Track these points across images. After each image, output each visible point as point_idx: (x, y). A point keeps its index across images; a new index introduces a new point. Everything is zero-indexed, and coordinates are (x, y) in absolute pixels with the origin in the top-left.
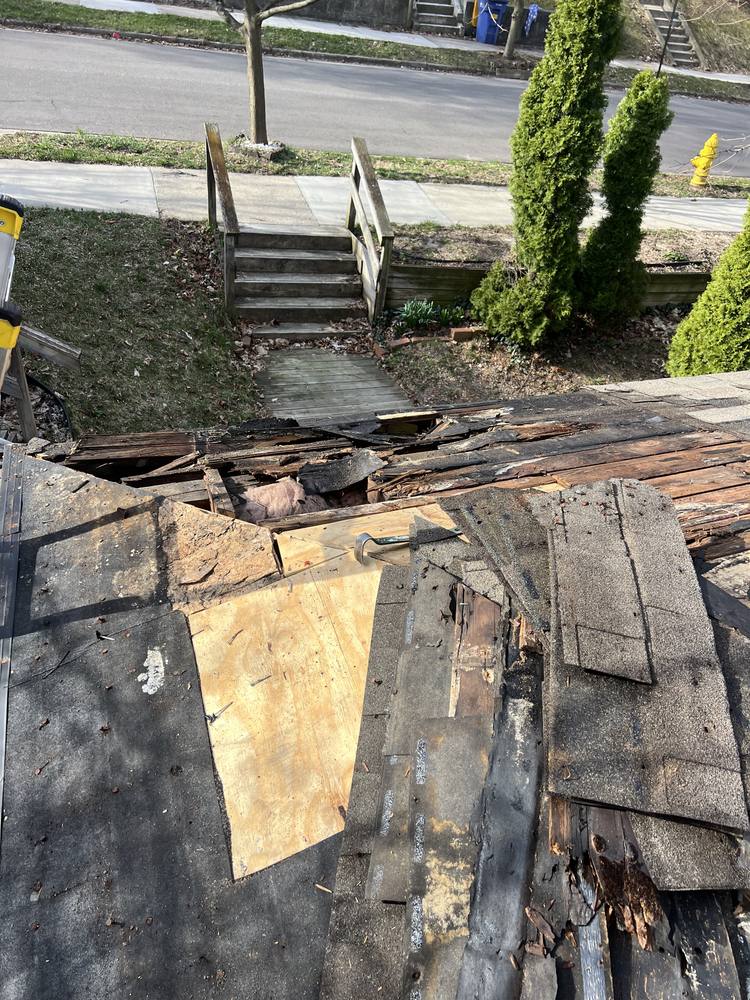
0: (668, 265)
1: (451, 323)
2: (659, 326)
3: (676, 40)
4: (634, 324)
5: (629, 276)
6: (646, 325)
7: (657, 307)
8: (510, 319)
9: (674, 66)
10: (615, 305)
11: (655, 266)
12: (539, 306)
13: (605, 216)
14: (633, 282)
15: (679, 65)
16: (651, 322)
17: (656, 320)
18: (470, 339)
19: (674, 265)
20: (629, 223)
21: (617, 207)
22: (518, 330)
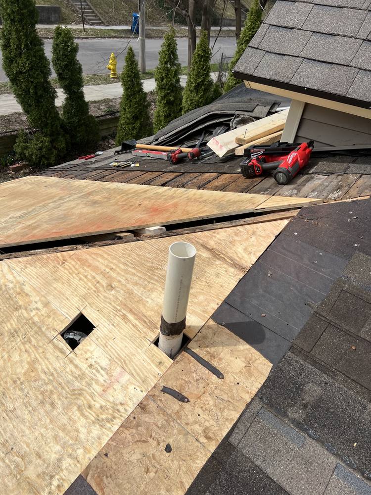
0: (107, 115)
1: (8, 164)
2: (112, 143)
3: (88, 13)
4: (101, 144)
5: (88, 123)
6: (106, 144)
7: (109, 135)
8: (37, 155)
9: (91, 25)
10: (86, 138)
11: (101, 116)
12: (49, 145)
13: (66, 97)
14: (91, 125)
15: (93, 24)
16: (108, 142)
17: (110, 141)
18: (22, 170)
19: (110, 115)
20: (79, 98)
21: (70, 92)
22: (43, 159)
